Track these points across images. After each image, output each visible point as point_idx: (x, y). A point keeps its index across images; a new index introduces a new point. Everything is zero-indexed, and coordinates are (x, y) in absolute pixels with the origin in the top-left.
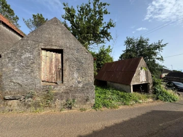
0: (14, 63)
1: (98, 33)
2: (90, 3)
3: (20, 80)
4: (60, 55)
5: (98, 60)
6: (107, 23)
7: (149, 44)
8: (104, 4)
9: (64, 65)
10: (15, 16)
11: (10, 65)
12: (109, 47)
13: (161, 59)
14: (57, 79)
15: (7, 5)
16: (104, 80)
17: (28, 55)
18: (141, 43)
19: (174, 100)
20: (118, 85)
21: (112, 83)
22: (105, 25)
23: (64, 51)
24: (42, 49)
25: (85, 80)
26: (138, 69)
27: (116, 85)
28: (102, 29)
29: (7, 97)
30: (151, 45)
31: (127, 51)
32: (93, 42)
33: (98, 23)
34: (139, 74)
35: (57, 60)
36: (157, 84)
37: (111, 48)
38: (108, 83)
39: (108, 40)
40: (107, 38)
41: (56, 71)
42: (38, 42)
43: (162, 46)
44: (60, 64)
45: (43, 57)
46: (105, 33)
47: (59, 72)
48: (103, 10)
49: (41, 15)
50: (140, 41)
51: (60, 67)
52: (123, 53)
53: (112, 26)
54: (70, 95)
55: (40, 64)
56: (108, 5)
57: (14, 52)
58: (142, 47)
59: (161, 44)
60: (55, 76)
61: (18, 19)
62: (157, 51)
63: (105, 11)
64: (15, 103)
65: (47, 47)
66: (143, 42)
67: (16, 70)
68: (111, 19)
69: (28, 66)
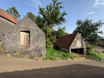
0: (9, 38)
1: (57, 19)
2: (51, 4)
3: (11, 45)
4: (28, 34)
5: (57, 35)
6: (62, 13)
7: (92, 23)
8: (59, 3)
9: (30, 38)
10: (19, 15)
11: (7, 38)
12: (64, 27)
13: (101, 32)
14: (27, 45)
15: (15, 10)
16: (58, 46)
17: (14, 34)
18: (87, 23)
19: (100, 60)
20: (64, 48)
21: (61, 48)
22: (61, 15)
23: (30, 32)
24: (21, 31)
25: (41, 46)
26: (76, 39)
27: (63, 49)
28: (60, 17)
29: (6, 52)
30: (93, 24)
31: (78, 28)
32: (55, 24)
33: (57, 14)
34: (76, 42)
35: (27, 36)
36: (89, 49)
37: (65, 27)
38: (60, 47)
39: (64, 23)
40: (63, 22)
41: (27, 41)
42: (19, 28)
43: (101, 24)
44: (29, 38)
45: (22, 35)
46: (62, 19)
47: (28, 42)
48: (59, 6)
49: (31, 12)
50: (86, 22)
51: (29, 39)
52: (75, 29)
53: (65, 15)
54: (33, 53)
55: (19, 38)
56: (62, 3)
57: (9, 33)
58: (88, 26)
59: (101, 22)
60: (26, 43)
61: (20, 16)
62: (98, 27)
63: (60, 7)
64: (9, 55)
65: (22, 30)
66: (88, 22)
67: (10, 41)
68: (64, 11)
69: (14, 39)
